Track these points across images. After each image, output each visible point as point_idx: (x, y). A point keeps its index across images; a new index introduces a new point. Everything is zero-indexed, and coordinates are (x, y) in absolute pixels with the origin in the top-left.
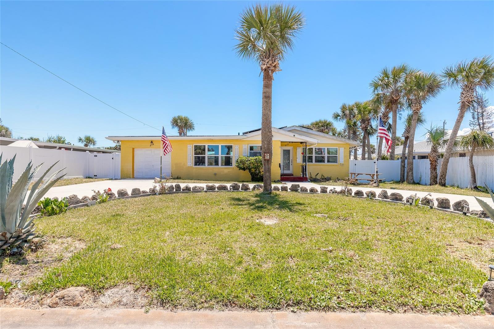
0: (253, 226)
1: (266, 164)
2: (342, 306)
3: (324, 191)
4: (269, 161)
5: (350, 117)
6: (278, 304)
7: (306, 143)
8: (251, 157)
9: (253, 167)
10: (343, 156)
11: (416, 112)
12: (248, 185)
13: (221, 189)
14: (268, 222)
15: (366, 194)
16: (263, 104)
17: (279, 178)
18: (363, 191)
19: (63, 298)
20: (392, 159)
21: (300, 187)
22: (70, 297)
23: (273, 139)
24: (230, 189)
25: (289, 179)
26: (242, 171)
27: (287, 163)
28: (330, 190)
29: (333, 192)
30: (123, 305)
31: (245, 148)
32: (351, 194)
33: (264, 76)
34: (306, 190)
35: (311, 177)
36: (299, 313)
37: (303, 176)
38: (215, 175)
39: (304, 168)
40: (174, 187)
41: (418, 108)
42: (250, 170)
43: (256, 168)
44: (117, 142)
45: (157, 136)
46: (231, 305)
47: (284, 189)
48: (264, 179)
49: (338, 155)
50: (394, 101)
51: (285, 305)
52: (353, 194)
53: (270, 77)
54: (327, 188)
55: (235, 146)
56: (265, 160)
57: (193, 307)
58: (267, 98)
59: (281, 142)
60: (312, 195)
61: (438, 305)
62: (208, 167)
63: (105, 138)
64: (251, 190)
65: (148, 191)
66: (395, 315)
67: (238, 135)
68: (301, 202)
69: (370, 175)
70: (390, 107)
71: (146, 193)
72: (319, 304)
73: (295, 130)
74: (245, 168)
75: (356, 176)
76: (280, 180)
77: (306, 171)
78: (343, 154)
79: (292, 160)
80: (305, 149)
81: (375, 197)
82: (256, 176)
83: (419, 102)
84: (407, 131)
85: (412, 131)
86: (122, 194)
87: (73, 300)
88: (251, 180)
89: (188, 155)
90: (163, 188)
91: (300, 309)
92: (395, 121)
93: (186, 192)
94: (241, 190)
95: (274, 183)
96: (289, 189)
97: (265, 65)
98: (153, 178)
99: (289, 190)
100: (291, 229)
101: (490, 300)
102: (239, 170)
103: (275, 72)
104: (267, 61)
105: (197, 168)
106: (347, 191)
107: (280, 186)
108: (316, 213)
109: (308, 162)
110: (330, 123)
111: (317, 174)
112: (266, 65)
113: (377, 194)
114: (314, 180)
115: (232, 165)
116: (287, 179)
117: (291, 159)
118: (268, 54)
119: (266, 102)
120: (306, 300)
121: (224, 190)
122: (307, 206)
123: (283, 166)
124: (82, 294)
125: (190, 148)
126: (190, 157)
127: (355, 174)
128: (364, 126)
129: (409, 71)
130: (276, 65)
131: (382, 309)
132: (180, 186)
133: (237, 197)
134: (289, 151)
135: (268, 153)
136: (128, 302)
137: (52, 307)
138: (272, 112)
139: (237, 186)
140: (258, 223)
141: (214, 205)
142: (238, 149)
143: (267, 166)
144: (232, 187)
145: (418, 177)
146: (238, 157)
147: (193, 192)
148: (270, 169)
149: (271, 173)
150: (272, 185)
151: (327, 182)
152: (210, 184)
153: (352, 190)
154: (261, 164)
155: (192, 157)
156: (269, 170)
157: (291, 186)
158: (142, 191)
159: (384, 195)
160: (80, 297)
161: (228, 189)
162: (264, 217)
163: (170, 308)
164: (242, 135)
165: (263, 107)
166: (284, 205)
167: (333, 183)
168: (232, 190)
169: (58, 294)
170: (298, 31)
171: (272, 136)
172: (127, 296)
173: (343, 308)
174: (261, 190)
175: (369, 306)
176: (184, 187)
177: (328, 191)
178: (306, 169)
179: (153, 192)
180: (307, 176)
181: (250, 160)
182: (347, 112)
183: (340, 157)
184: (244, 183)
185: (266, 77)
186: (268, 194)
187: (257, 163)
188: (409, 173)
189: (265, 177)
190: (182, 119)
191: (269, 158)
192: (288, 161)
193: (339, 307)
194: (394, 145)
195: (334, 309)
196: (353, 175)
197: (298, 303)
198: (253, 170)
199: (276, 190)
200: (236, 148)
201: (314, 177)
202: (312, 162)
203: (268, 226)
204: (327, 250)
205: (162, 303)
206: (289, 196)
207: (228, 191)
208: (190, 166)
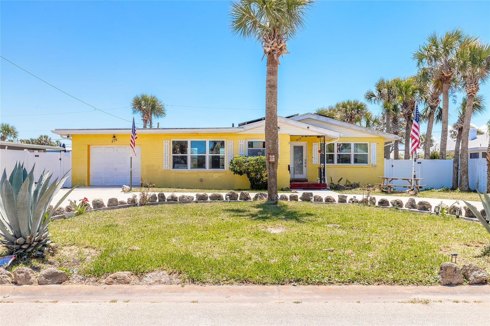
0: (259, 233)
1: (271, 168)
2: (331, 282)
3: (342, 200)
4: (274, 165)
5: (389, 97)
6: (283, 281)
7: (324, 138)
8: (250, 158)
9: (253, 171)
10: (376, 154)
11: (471, 95)
12: (248, 194)
13: (215, 200)
14: (274, 231)
15: (391, 203)
16: (267, 95)
17: (288, 185)
18: (388, 200)
19: (116, 278)
20: (442, 158)
21: (314, 196)
22: (121, 277)
23: (279, 132)
24: (226, 199)
25: (301, 186)
26: (237, 176)
27: (299, 164)
28: (350, 200)
29: (353, 202)
30: (163, 283)
31: (242, 145)
32: (374, 204)
33: (268, 60)
34: (321, 200)
35: (332, 183)
36: (298, 286)
37: (320, 183)
38: (201, 181)
39: (322, 171)
40: (157, 196)
41: (474, 89)
42: (248, 174)
43: (257, 172)
44: (67, 137)
45: (121, 129)
46: (246, 283)
47: (294, 198)
48: (268, 186)
49: (368, 153)
50: (445, 79)
51: (288, 282)
52: (377, 204)
53: (275, 61)
54: (346, 197)
55: (228, 141)
56: (270, 163)
57: (218, 283)
58: (272, 87)
59: (290, 136)
60: (327, 205)
61: (404, 280)
62: (191, 170)
63: (51, 131)
64: (252, 199)
65: (126, 201)
66: (370, 286)
67: (232, 127)
68: (312, 212)
69: (408, 180)
70: (439, 87)
71: (124, 204)
72: (314, 281)
73: (309, 118)
74: (242, 171)
75: (390, 182)
76: (289, 188)
77: (324, 175)
78: (376, 152)
79: (306, 160)
80: (323, 145)
81: (402, 207)
82: (257, 182)
83: (475, 82)
84: (462, 121)
85: (466, 121)
86: (98, 205)
87: (124, 279)
88: (249, 188)
89: (164, 155)
90: (143, 198)
91: (300, 284)
92: (446, 105)
93: (172, 203)
94: (240, 200)
95: (281, 191)
96: (301, 198)
97: (269, 48)
98: (120, 186)
99: (299, 200)
100: (297, 236)
101: (443, 275)
102: (234, 174)
103: (281, 55)
104: (271, 43)
105: (176, 172)
106: (370, 200)
107: (288, 195)
108: (328, 223)
109: (327, 163)
110: (362, 106)
111: (340, 180)
112: (271, 47)
113: (404, 203)
114: (336, 188)
115: (223, 168)
116: (299, 186)
117: (304, 158)
118: (273, 34)
119: (271, 92)
120: (305, 279)
121: (218, 200)
122: (319, 217)
123: (293, 168)
124: (129, 275)
125: (166, 144)
126: (166, 156)
127: (387, 179)
128: (407, 112)
129: (464, 38)
130: (282, 47)
131: (362, 283)
132: (165, 195)
133: (236, 208)
134: (301, 148)
135: (274, 154)
136: (166, 281)
137: (109, 285)
138: (278, 104)
139: (235, 195)
140: (263, 231)
141: (212, 216)
142: (232, 146)
143: (272, 170)
144: (228, 197)
145: (475, 183)
146: (232, 157)
147: (180, 203)
148: (276, 174)
149: (277, 178)
150: (278, 193)
151: (353, 190)
152: (201, 194)
153: (376, 199)
154: (264, 166)
155: (170, 157)
156: (275, 176)
157: (303, 195)
158: (120, 202)
159: (412, 205)
160: (129, 278)
161: (223, 199)
162: (270, 227)
163: (200, 284)
164: (238, 128)
165: (266, 99)
166: (292, 216)
167: (360, 191)
168: (229, 200)
169: (112, 275)
170: (308, 7)
171: (279, 128)
172: (164, 277)
173: (332, 283)
174: (265, 199)
175: (352, 281)
176: (169, 197)
177: (348, 200)
178: (324, 173)
179: (133, 203)
180: (326, 182)
181: (249, 161)
182: (385, 91)
183: (372, 156)
184: (244, 192)
185: (271, 62)
186: (274, 204)
187: (259, 165)
188: (463, 178)
189: (270, 183)
190: (148, 100)
191: (274, 161)
192: (301, 162)
193: (329, 282)
194: (445, 138)
195: (325, 284)
196: (386, 180)
197: (298, 281)
198: (253, 174)
199: (283, 199)
200: (230, 144)
201: (336, 183)
202: (333, 163)
203: (274, 234)
204: (329, 250)
205: (193, 281)
206: (299, 206)
207: (224, 201)
208: (166, 169)
